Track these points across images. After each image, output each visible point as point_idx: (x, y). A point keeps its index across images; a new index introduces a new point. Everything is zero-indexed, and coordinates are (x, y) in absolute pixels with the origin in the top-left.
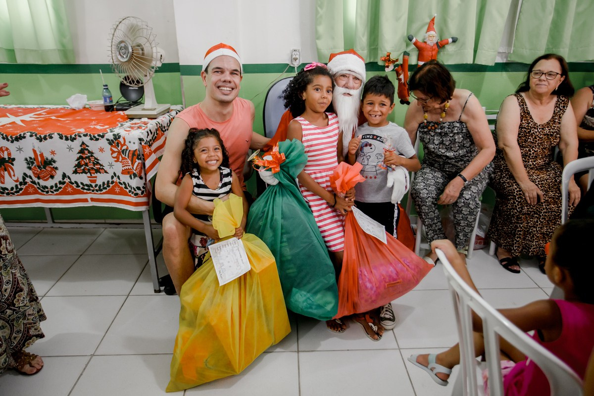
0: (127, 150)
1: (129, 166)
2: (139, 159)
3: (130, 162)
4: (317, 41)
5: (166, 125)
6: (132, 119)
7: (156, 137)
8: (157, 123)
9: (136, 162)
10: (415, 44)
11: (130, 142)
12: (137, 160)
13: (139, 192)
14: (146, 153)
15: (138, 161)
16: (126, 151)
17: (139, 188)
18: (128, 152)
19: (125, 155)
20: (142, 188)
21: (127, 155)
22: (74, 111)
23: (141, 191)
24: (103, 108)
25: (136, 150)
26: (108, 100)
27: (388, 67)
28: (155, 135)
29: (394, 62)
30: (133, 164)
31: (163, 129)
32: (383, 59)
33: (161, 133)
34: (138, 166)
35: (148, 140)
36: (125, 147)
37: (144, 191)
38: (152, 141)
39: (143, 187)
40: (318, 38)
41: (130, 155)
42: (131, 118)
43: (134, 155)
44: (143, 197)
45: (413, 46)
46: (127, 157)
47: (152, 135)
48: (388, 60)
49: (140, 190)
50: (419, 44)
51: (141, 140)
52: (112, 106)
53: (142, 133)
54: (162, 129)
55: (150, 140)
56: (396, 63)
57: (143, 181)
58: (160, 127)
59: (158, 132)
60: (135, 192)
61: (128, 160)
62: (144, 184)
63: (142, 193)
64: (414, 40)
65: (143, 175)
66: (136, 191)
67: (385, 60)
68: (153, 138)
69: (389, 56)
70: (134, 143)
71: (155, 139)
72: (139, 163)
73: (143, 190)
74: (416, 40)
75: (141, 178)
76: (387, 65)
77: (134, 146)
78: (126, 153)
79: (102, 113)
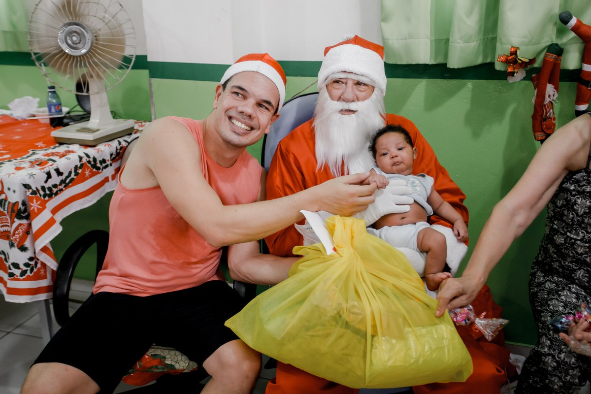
0: (6, 200)
1: (8, 226)
2: (20, 218)
3: (9, 221)
4: (383, 24)
5: (108, 158)
6: (61, 144)
7: (72, 180)
8: (82, 155)
9: (14, 222)
10: (575, 29)
11: (9, 189)
12: (16, 220)
13: (17, 272)
14: (32, 208)
15: (17, 222)
16: (5, 203)
17: (16, 266)
18: (7, 203)
19: (4, 209)
20: (22, 266)
21: (6, 209)
22: (16, 122)
23: (19, 271)
24: (48, 121)
25: (17, 202)
26: (53, 110)
27: (512, 74)
28: (73, 176)
29: (524, 65)
30: (12, 224)
31: (99, 165)
32: (503, 59)
33: (91, 171)
34: (17, 229)
35: (47, 185)
36: (3, 197)
37: (26, 271)
38: (61, 187)
39: (26, 265)
40: (385, 18)
41: (10, 210)
42: (61, 142)
43: (13, 211)
44: (24, 280)
45: (573, 35)
46: (6, 212)
47: (63, 177)
48: (513, 59)
49: (19, 268)
50: (583, 29)
51: (27, 186)
52: (62, 118)
53: (32, 175)
54: (94, 166)
55: (55, 186)
56: (529, 67)
57: (29, 254)
58: (89, 162)
59: (80, 171)
60: (9, 271)
61: (8, 217)
62: (31, 259)
63: (23, 273)
64: (573, 22)
65: (27, 243)
66: (11, 269)
67: (507, 62)
68: (63, 182)
69: (514, 53)
70: (14, 191)
71: (69, 182)
72: (20, 225)
73: (25, 268)
74: (579, 21)
75: (23, 249)
76: (510, 70)
77: (15, 197)
78: (4, 206)
79: (40, 129)
